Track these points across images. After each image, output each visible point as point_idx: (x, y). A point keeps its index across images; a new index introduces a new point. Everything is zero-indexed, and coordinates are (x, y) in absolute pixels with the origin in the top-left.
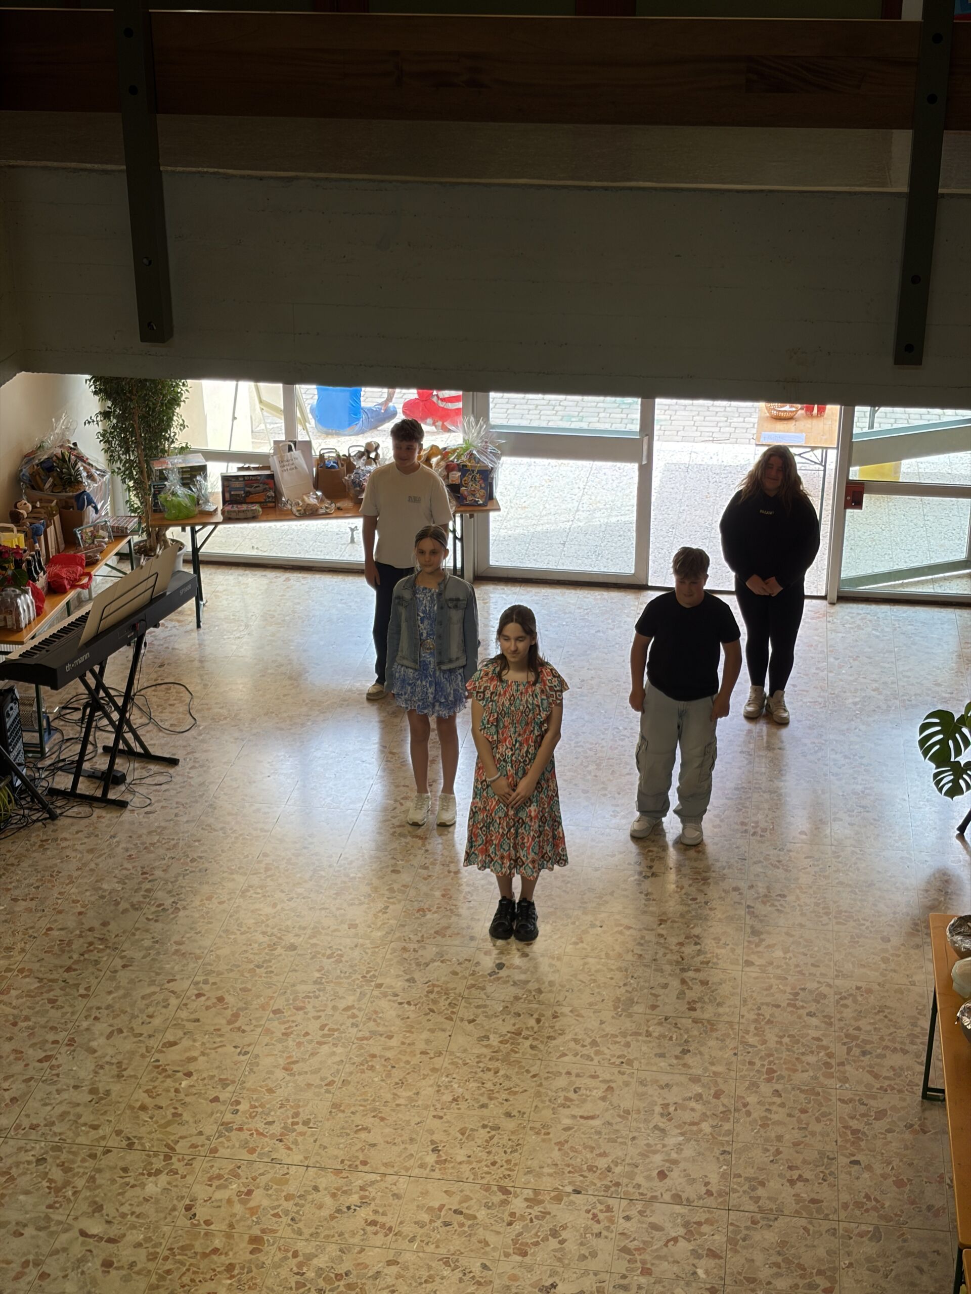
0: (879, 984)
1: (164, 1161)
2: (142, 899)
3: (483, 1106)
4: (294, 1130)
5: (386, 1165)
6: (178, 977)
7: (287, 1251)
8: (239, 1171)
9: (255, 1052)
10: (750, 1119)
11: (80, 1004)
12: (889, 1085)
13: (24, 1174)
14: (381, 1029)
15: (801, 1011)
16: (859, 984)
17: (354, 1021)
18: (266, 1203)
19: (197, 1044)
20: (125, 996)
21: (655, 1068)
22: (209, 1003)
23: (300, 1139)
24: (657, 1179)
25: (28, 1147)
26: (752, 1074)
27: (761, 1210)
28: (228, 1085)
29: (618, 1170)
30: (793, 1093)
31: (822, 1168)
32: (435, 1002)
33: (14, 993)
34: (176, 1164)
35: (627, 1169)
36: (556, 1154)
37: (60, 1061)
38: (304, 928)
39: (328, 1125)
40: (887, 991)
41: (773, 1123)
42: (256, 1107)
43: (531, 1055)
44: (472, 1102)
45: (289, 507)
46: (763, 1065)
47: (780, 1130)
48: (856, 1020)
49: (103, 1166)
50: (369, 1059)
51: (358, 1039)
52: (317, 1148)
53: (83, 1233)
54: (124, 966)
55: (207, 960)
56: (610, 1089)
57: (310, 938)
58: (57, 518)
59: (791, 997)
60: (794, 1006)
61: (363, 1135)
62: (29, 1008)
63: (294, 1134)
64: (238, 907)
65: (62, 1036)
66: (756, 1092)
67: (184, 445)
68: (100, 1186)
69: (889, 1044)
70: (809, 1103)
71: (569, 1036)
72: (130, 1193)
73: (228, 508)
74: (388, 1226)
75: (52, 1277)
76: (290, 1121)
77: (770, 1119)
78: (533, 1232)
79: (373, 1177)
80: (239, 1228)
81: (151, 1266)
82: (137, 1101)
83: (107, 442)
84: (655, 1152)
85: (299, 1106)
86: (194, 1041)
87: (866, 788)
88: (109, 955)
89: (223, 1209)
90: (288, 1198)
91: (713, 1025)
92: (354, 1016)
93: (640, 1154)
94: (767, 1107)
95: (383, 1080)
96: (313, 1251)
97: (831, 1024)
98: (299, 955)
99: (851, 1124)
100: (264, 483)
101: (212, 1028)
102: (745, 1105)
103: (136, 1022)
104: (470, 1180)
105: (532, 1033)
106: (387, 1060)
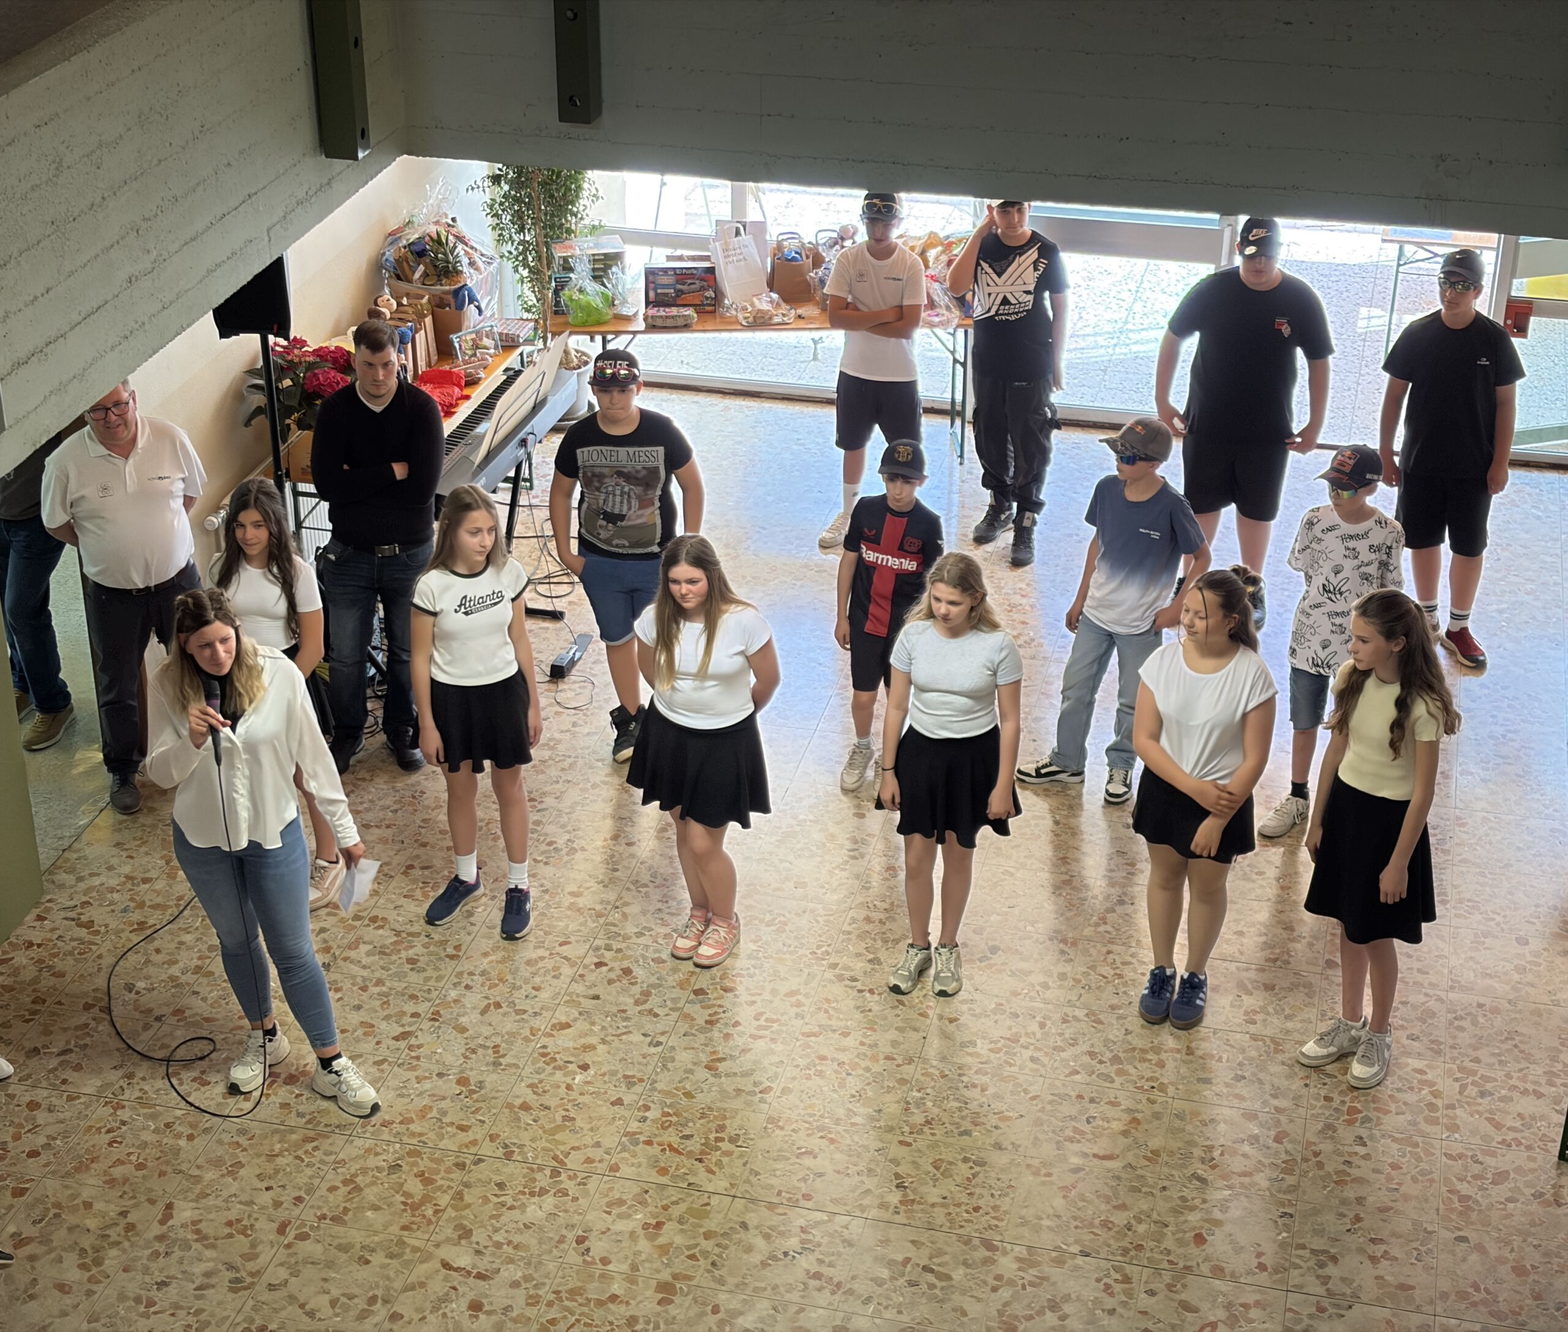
0: (1509, 1002)
1: (551, 1177)
3: (966, 1133)
4: (718, 1149)
5: (835, 1201)
6: (572, 939)
7: (704, 1304)
8: (647, 1197)
9: (670, 1044)
10: (1322, 1173)
11: (448, 967)
12: (1514, 1139)
13: (373, 1183)
14: (834, 1023)
16: (1482, 1000)
17: (799, 1010)
18: (679, 1240)
19: (596, 1028)
20: (502, 961)
21: (1195, 1097)
22: (613, 975)
23: (725, 1160)
24: (1192, 1245)
25: (379, 1150)
26: (1327, 1113)
27: (1330, 1294)
28: (634, 1084)
29: (1141, 1228)
30: (1382, 1141)
31: (1416, 1245)
33: (364, 948)
34: (569, 1185)
35: (1154, 1228)
36: (1059, 1202)
37: (420, 1041)
39: (762, 1144)
40: (1520, 1012)
41: (1354, 1180)
42: (669, 1115)
43: (1032, 1070)
44: (950, 1127)
45: (733, 312)
46: (1343, 1102)
47: (1363, 1190)
48: (1476, 1049)
49: (472, 1180)
50: (817, 1061)
51: (803, 1034)
52: (746, 1173)
53: (446, 1265)
55: (611, 919)
56: (1135, 1121)
58: (428, 320)
61: (808, 1161)
62: (383, 968)
63: (718, 1153)
64: (651, 851)
65: (423, 1008)
66: (1332, 1138)
67: (596, 223)
68: (468, 1206)
69: (1517, 1083)
70: (1404, 1156)
71: (1085, 1048)
72: (507, 1216)
73: (652, 312)
74: (836, 1280)
75: (406, 1319)
76: (712, 1136)
77: (1349, 1175)
78: (1026, 1302)
79: (818, 1216)
80: (645, 1271)
81: (531, 1312)
82: (518, 1097)
83: (496, 215)
84: (1192, 1209)
85: (725, 1118)
86: (593, 1024)
87: (1508, 731)
88: (485, 905)
89: (624, 1244)
90: (707, 1236)
91: (1278, 1044)
92: (799, 1004)
93: (1173, 1210)
94: (1346, 1157)
95: (834, 1091)
96: (739, 1306)
97: (1439, 1052)
99: (1459, 1188)
100: (702, 280)
101: (615, 1009)
102: (1316, 1154)
103: (519, 994)
104: (944, 1229)
105: (1032, 1041)
106: (841, 1064)
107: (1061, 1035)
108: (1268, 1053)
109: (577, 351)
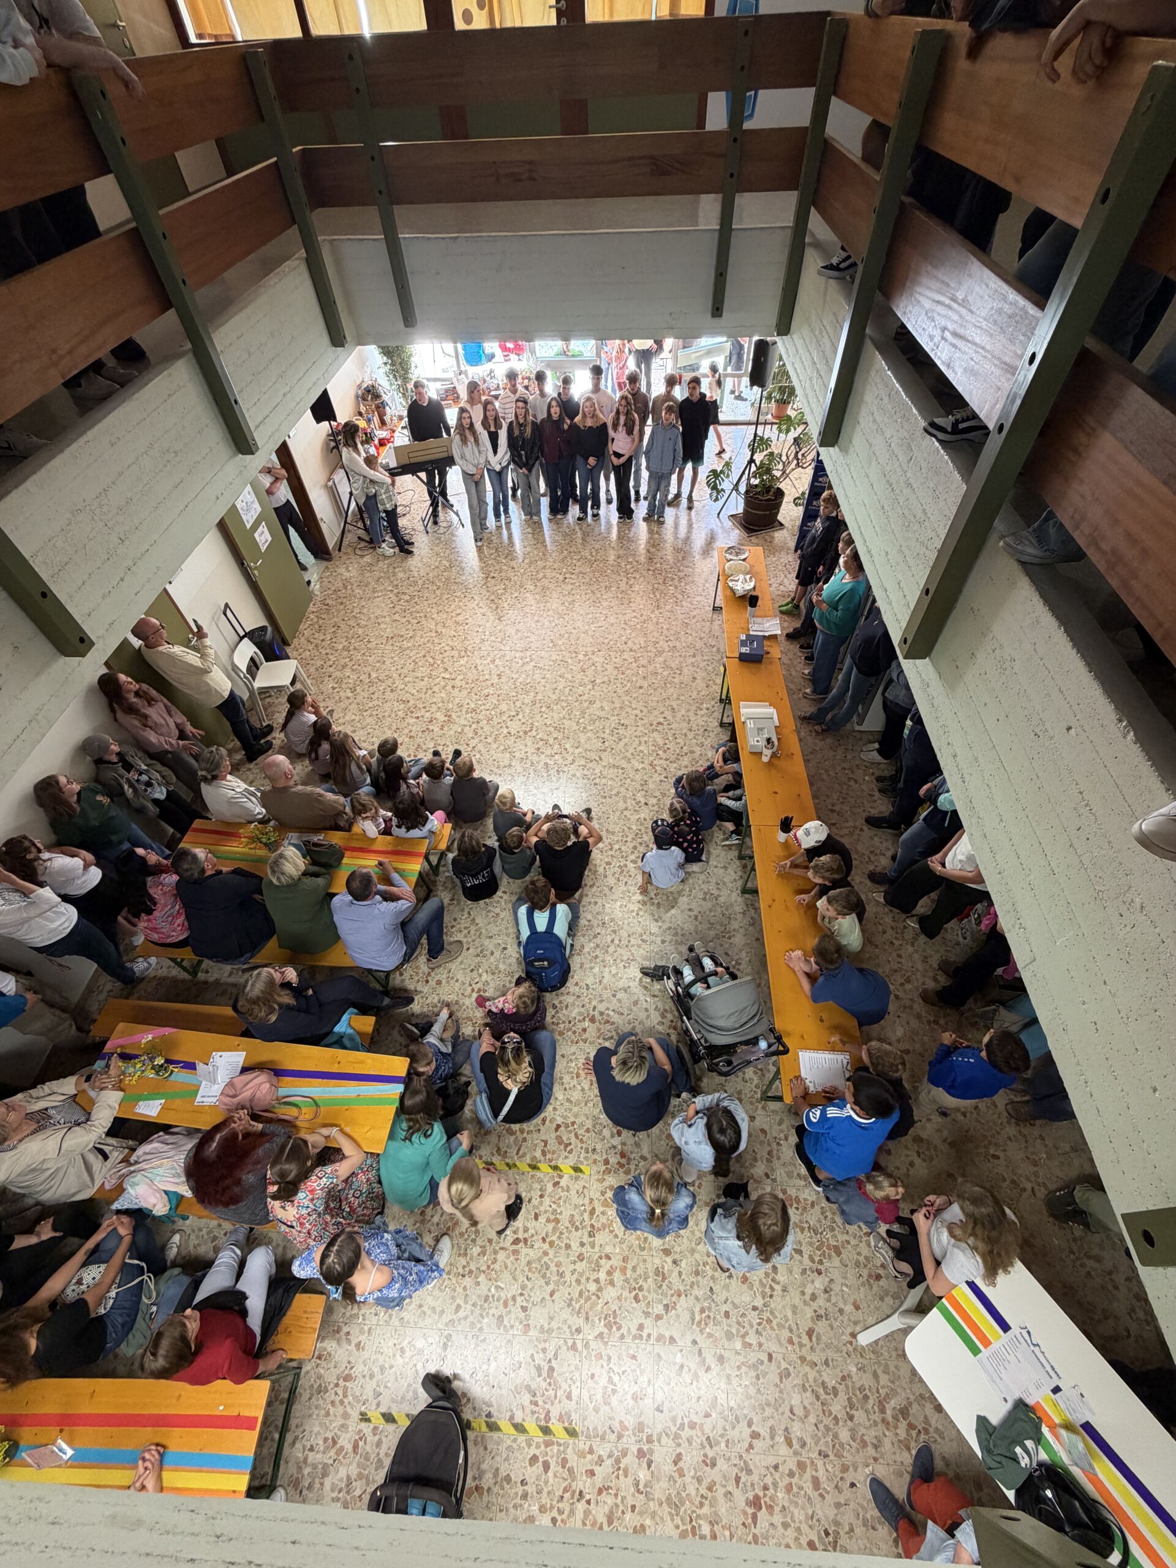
1: (465, 653)
3: (566, 626)
5: (537, 648)
6: (456, 591)
8: (490, 654)
9: (487, 615)
11: (426, 603)
13: (420, 661)
18: (500, 663)
20: (440, 599)
35: (614, 642)
37: (423, 623)
40: (695, 575)
42: (491, 633)
44: (562, 625)
49: (445, 656)
52: (513, 644)
53: (443, 678)
55: (465, 584)
58: (376, 413)
62: (408, 606)
65: (422, 614)
68: (445, 663)
69: (696, 594)
72: (456, 664)
74: (540, 667)
78: (587, 665)
79: (533, 652)
80: (493, 672)
82: (452, 634)
83: (388, 376)
86: (467, 612)
89: (486, 666)
90: (507, 661)
93: (618, 637)
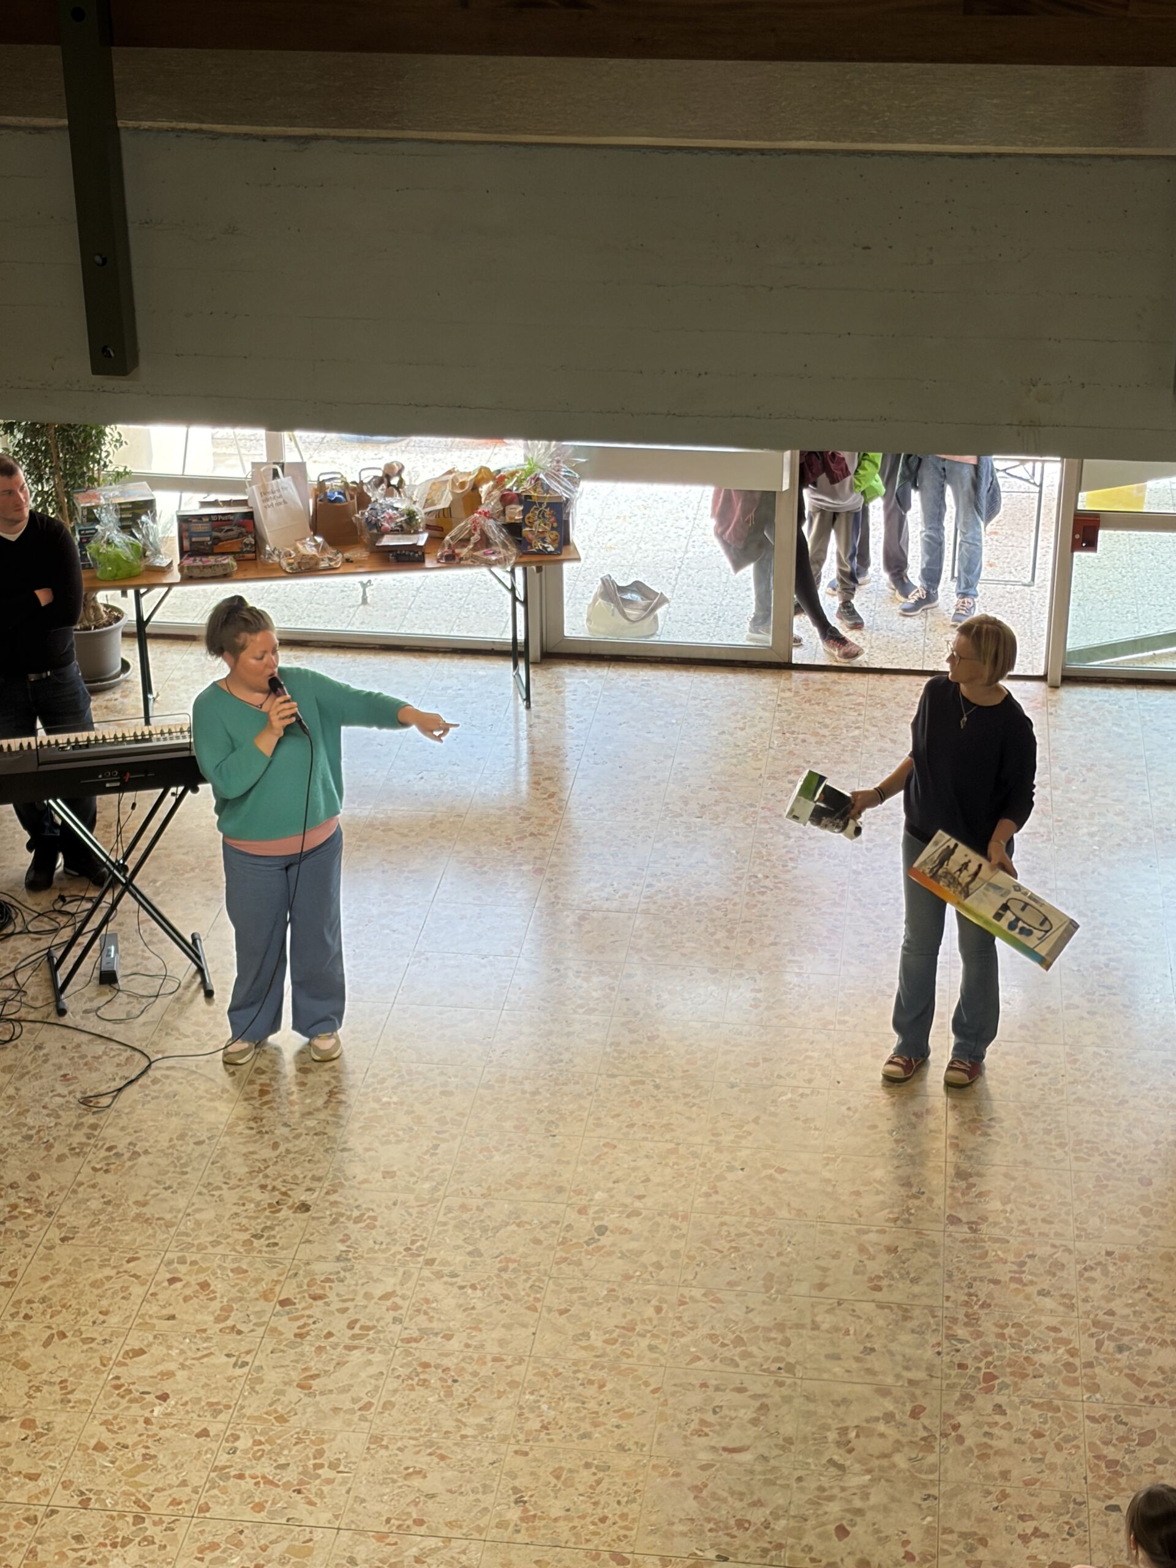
0: (1138, 1248)
1: (134, 1524)
2: (84, 1140)
3: (585, 1436)
4: (319, 1476)
5: (450, 1524)
6: (141, 1254)
8: (242, 1537)
9: (257, 1363)
10: (962, 1448)
12: (1158, 1395)
14: (435, 1325)
15: (1030, 1289)
16: (1110, 1248)
17: (397, 1314)
19: (174, 1352)
20: (65, 1284)
21: (825, 1376)
22: (188, 1292)
23: (326, 1489)
26: (963, 1382)
28: (221, 1411)
30: (1022, 1407)
31: (1066, 1518)
32: (511, 1284)
34: (151, 1531)
35: (792, 1523)
36: (691, 1505)
38: (319, 1179)
39: (365, 1466)
41: (996, 1453)
42: (260, 1443)
43: (651, 1360)
44: (569, 1431)
45: (276, 559)
46: (978, 1369)
47: (1007, 1463)
48: (1109, 1300)
49: (45, 1535)
50: (420, 1370)
51: (402, 1340)
54: (63, 1240)
55: (182, 1228)
56: (764, 1408)
57: (327, 1193)
59: (1015, 1268)
60: (1019, 1281)
61: (416, 1482)
63: (318, 1482)
64: (223, 1149)
66: (971, 1408)
67: (121, 470)
70: (1045, 1422)
71: (706, 1331)
73: (189, 562)
76: (311, 1462)
77: (991, 1447)
79: (432, 1543)
82: (91, 1437)
84: (831, 1498)
86: (170, 1347)
87: (1111, 960)
88: (42, 1222)
91: (906, 1310)
92: (396, 1307)
93: (811, 1502)
94: (986, 1429)
95: (441, 1401)
97: (1072, 1307)
98: (313, 1218)
99: (1105, 1452)
100: (240, 525)
101: (194, 1329)
102: (956, 1427)
103: (85, 1322)
104: (570, 1544)
105: (650, 1328)
106: (446, 1370)
107: (679, 1318)
108: (896, 1323)
109: (107, 606)
